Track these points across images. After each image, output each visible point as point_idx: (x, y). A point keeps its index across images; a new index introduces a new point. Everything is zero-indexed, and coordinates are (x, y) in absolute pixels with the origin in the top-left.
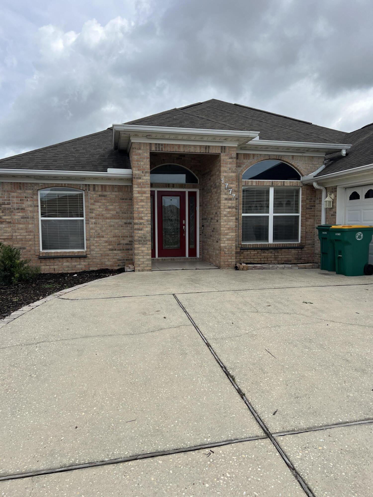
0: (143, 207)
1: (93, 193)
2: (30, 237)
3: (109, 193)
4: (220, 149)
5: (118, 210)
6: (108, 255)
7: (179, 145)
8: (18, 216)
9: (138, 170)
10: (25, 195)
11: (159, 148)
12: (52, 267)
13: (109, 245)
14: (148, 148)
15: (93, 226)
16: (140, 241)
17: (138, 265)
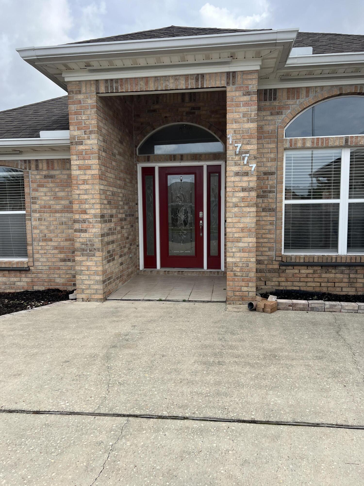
0: (86, 192)
1: (35, 172)
3: (57, 172)
4: (224, 78)
7: (147, 79)
9: (79, 129)
11: (112, 87)
13: (61, 253)
14: (93, 89)
15: (39, 223)
16: (83, 250)
17: (83, 291)
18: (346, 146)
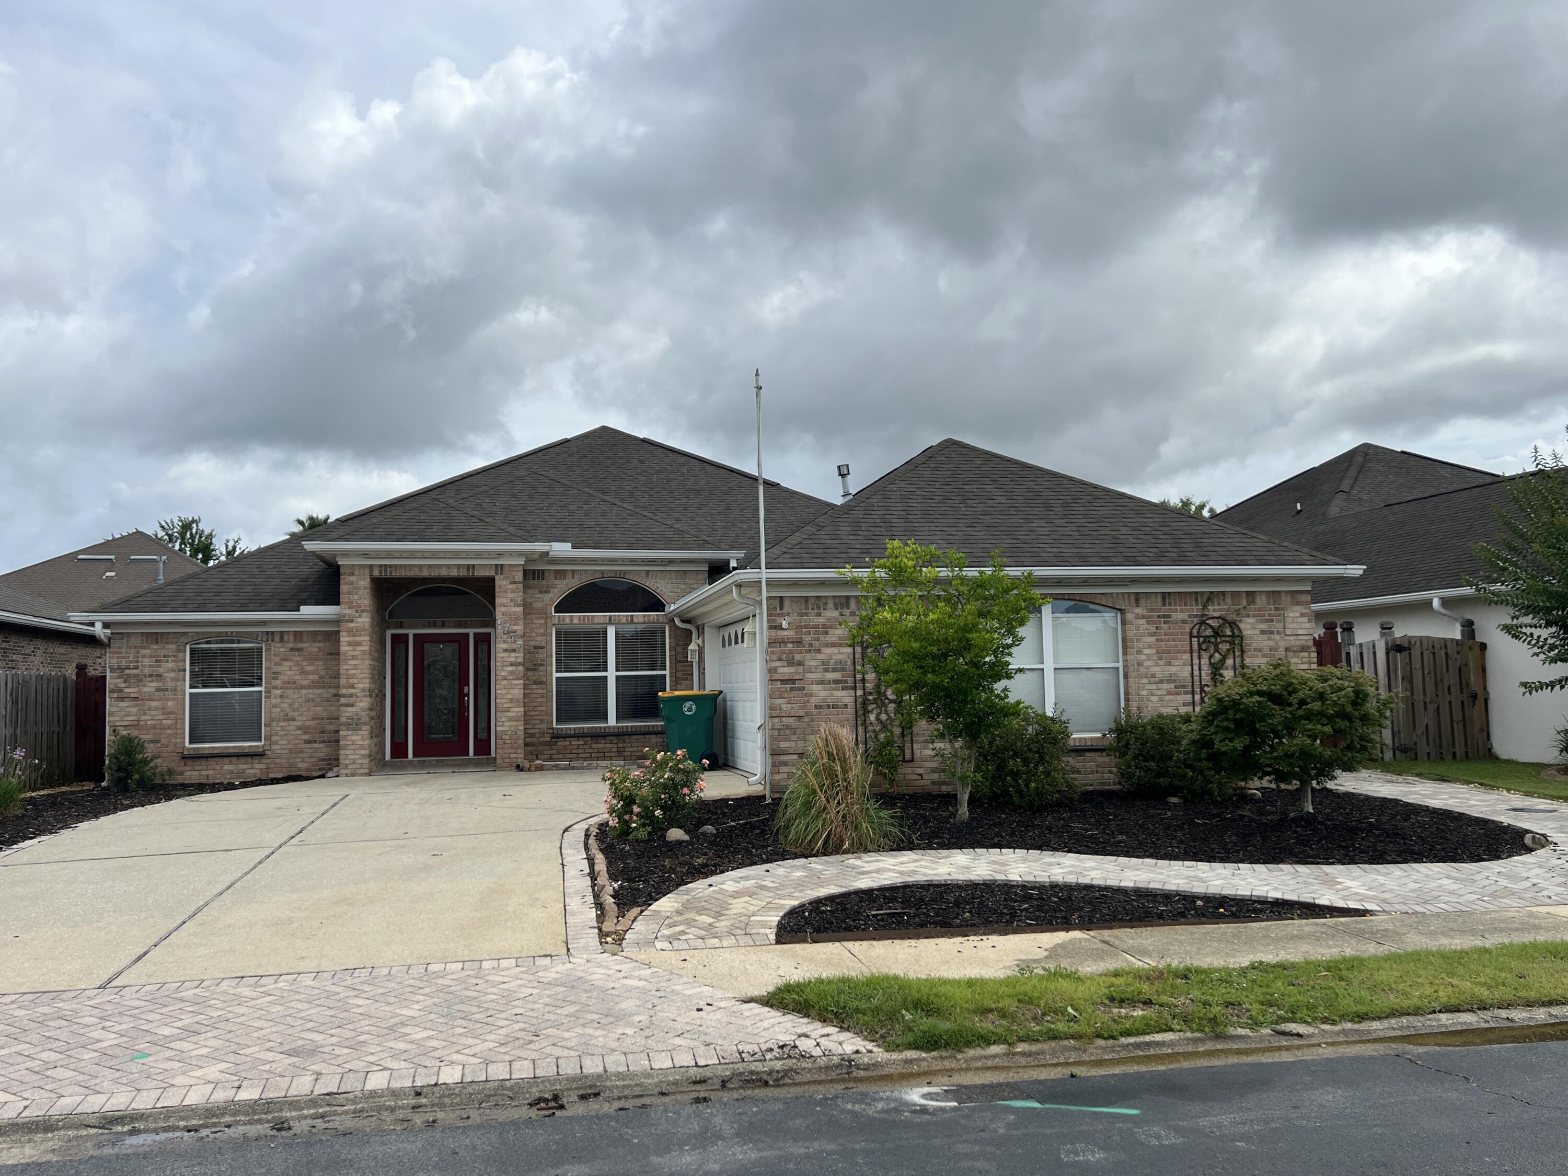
0: (355, 667)
1: (279, 645)
2: (169, 722)
3: (307, 645)
4: (494, 569)
5: (322, 673)
6: (302, 752)
7: (421, 567)
8: (150, 687)
9: (350, 608)
10: (163, 652)
11: (386, 571)
12: (204, 773)
13: (305, 733)
14: (367, 571)
15: (278, 700)
16: (349, 724)
17: (347, 766)
18: (610, 623)
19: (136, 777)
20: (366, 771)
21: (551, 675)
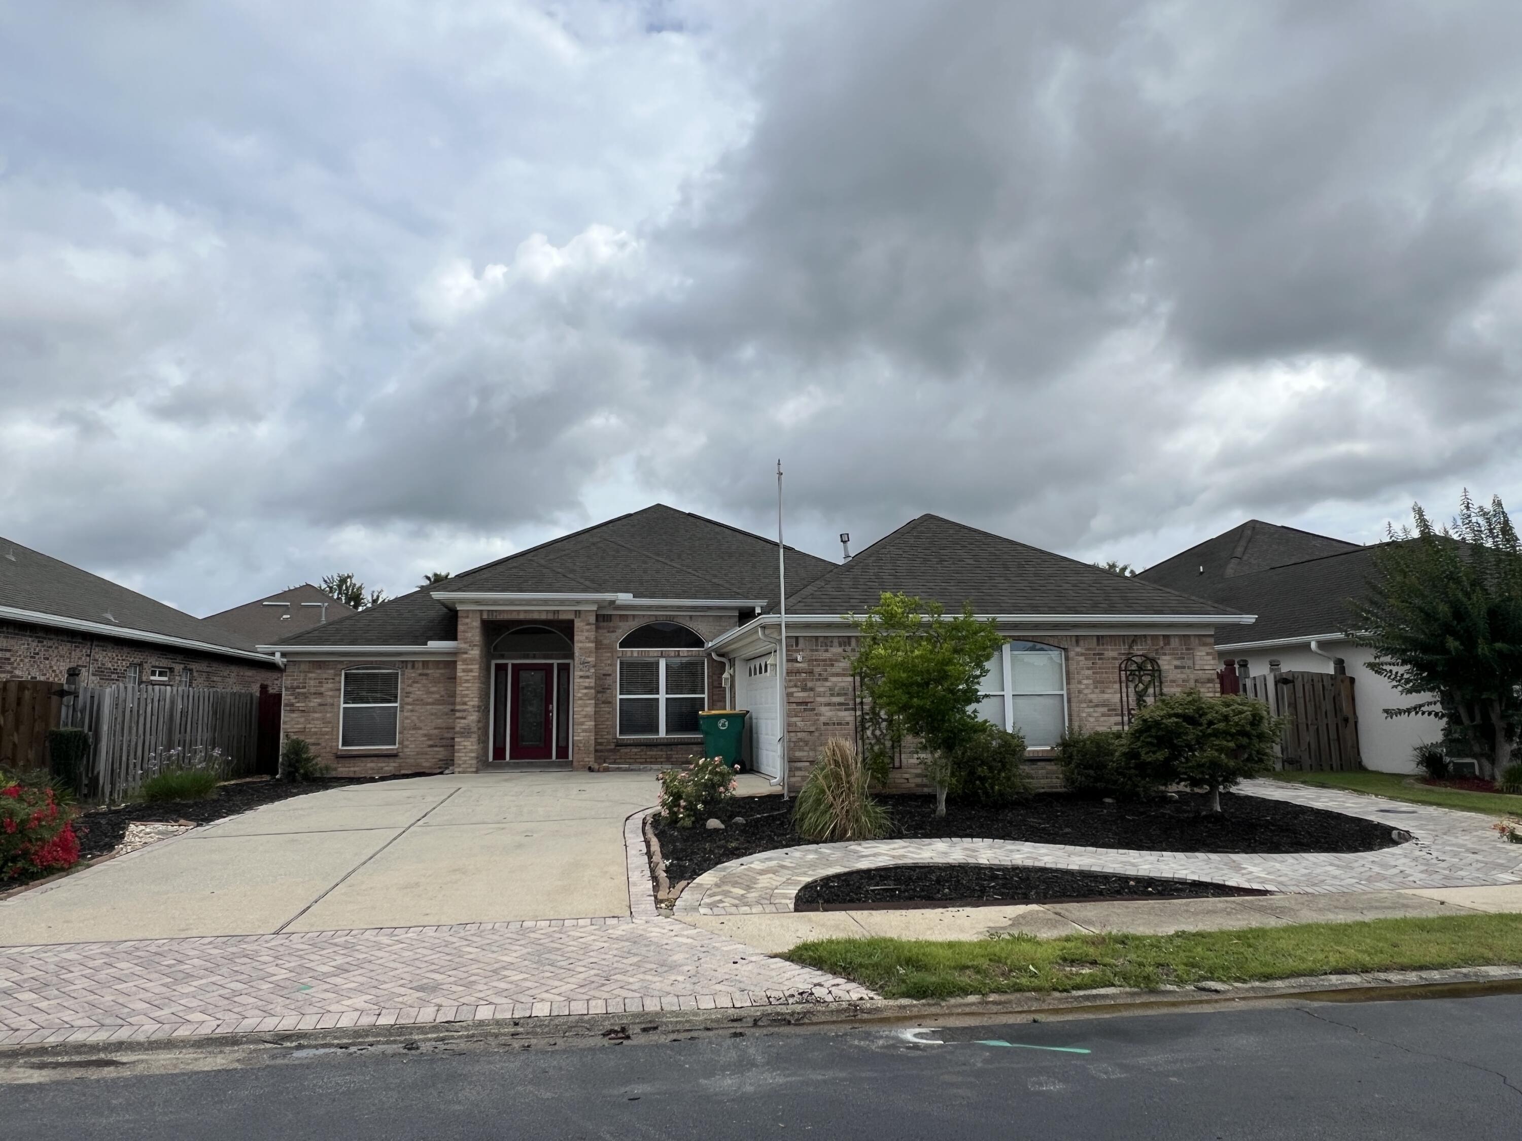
2: (327, 729)
3: (432, 671)
4: (573, 614)
5: (443, 693)
6: (426, 754)
8: (315, 702)
9: (465, 643)
10: (325, 676)
11: (492, 615)
12: (352, 769)
13: (429, 739)
14: (478, 615)
15: (409, 714)
16: (462, 733)
17: (459, 765)
18: (662, 656)
19: (302, 771)
20: (474, 770)
21: (616, 696)
